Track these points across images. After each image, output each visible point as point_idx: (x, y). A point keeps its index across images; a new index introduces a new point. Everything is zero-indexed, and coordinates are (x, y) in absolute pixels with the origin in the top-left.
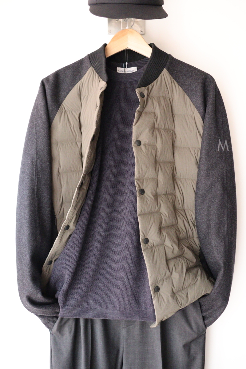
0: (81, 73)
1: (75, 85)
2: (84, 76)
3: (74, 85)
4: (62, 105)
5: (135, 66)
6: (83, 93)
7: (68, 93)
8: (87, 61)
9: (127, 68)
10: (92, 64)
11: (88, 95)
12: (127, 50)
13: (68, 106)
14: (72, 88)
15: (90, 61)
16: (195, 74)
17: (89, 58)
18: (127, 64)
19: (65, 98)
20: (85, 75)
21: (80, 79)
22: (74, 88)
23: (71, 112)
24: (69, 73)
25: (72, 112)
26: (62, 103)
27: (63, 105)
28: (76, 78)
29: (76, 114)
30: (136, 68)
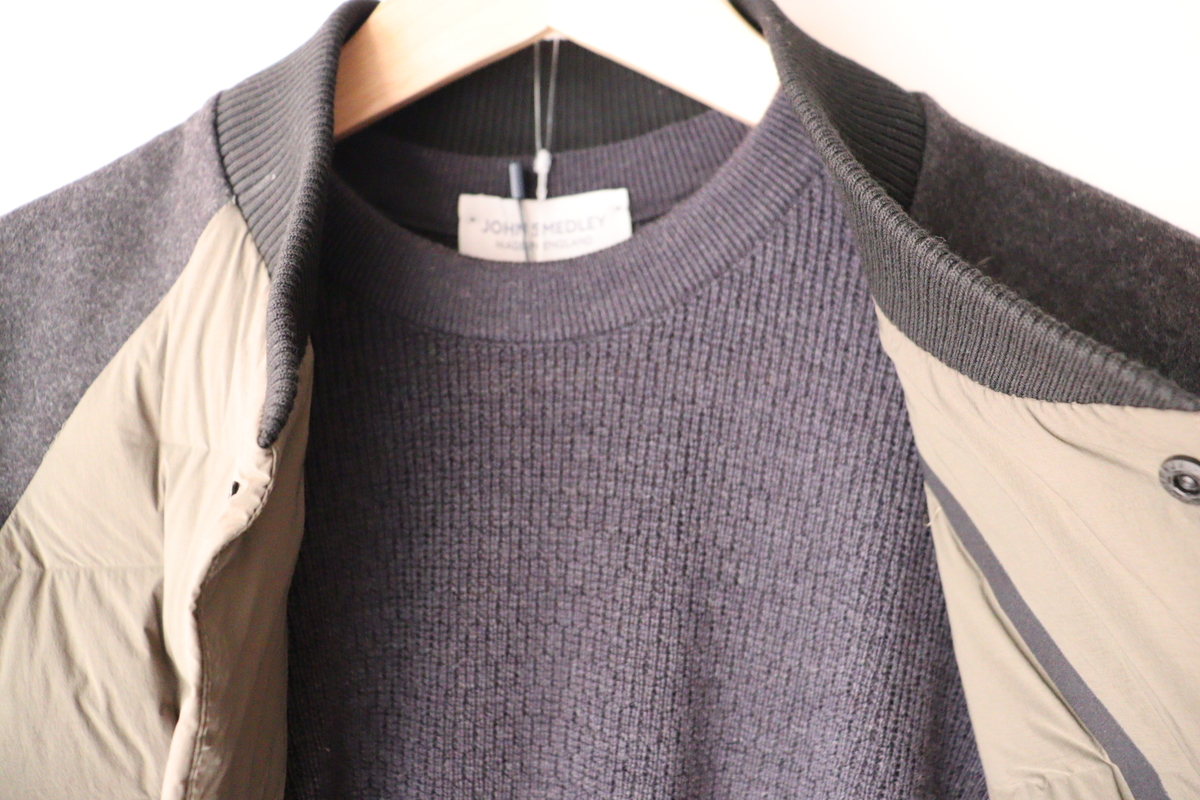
0: (158, 259)
1: (108, 360)
2: (173, 282)
3: (101, 360)
4: (9, 523)
5: (615, 186)
6: (174, 429)
7: (52, 429)
8: (198, 157)
9: (549, 195)
10: (231, 186)
11: (207, 454)
12: (546, 46)
13: (59, 532)
14: (85, 387)
15: (222, 158)
16: (1161, 279)
17: (215, 125)
18: (542, 162)
19: (36, 462)
20: (180, 280)
21: (144, 309)
22: (96, 383)
23: (84, 584)
24: (63, 257)
25: (92, 581)
26: (10, 507)
27: (17, 524)
28: (118, 296)
29: (128, 600)
30: (620, 197)
